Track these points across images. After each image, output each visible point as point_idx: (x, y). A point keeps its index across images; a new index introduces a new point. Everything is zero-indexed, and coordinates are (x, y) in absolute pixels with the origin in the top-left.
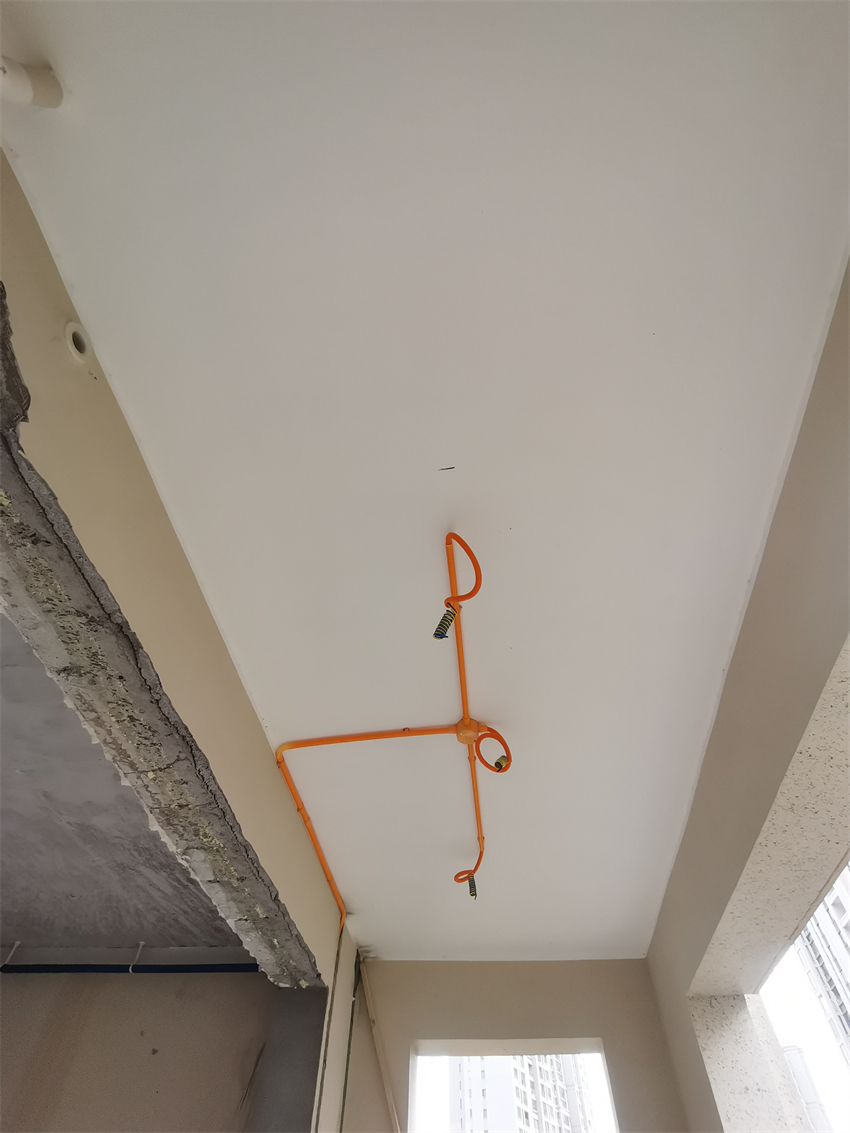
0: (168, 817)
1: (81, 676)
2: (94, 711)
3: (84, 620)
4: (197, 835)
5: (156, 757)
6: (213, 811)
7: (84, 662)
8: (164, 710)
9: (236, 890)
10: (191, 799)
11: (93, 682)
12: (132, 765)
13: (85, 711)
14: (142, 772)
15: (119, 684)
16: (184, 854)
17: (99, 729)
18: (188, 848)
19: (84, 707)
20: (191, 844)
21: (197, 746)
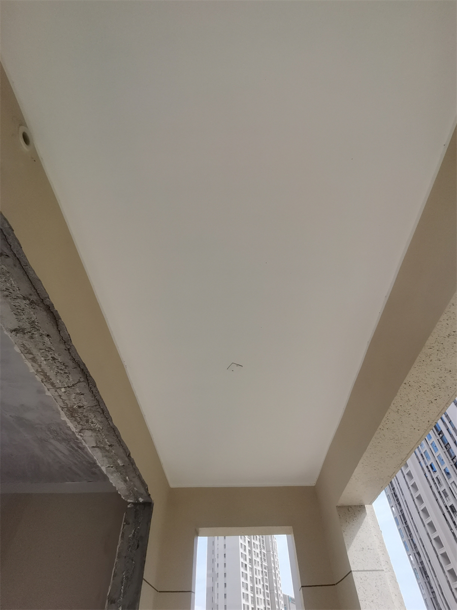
0: (72, 412)
1: (25, 334)
2: (31, 354)
3: (28, 302)
4: (87, 421)
5: (67, 380)
6: (98, 410)
7: (27, 326)
8: (73, 354)
9: (108, 451)
10: (85, 403)
11: (32, 338)
12: (53, 384)
13: (26, 354)
14: (58, 388)
15: (46, 339)
16: (80, 432)
17: (34, 364)
18: (82, 429)
19: (26, 351)
20: (84, 427)
21: (90, 375)
